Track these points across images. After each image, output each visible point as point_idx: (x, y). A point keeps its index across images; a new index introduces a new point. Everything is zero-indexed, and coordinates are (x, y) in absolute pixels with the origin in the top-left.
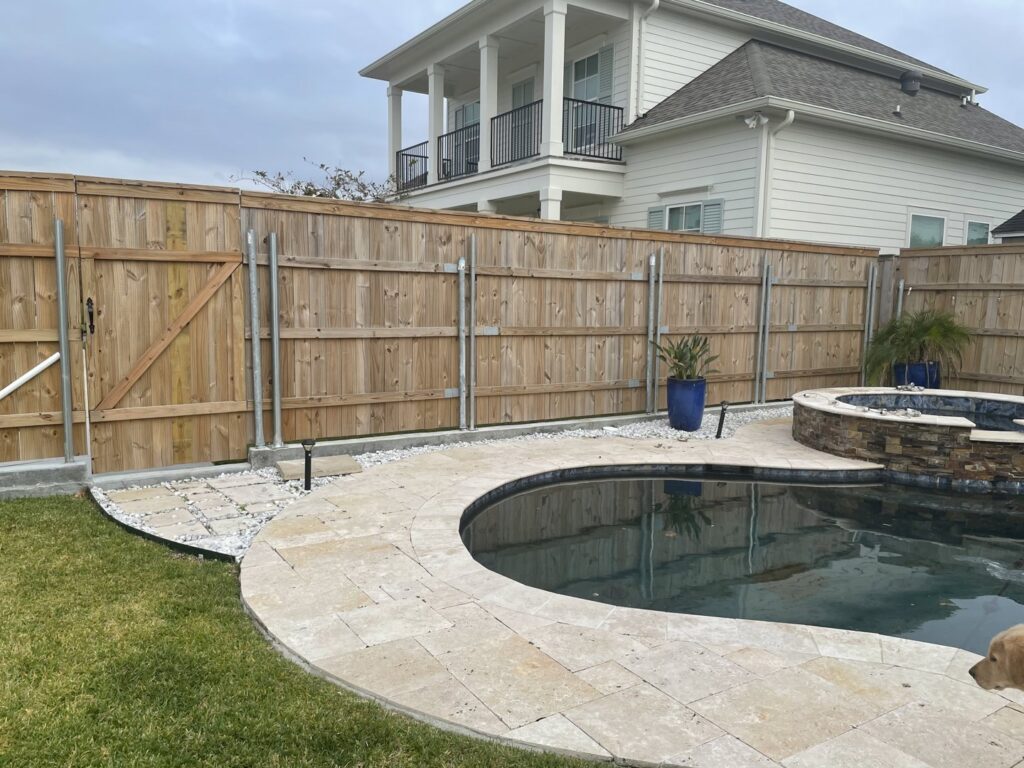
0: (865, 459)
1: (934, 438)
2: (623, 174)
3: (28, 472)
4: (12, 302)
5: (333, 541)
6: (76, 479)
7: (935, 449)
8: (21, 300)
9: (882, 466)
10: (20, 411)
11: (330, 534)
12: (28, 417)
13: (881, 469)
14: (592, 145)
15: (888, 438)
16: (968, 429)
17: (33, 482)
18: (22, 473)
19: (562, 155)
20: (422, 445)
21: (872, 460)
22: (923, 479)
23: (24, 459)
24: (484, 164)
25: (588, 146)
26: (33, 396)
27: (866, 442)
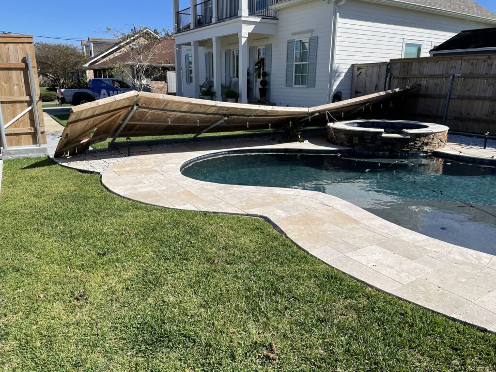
0: (346, 146)
1: (370, 137)
2: (276, 24)
3: (26, 149)
4: (14, 86)
5: (135, 170)
6: (43, 152)
7: (369, 141)
8: (17, 85)
9: (351, 148)
10: (21, 126)
11: (134, 167)
12: (24, 129)
13: (351, 150)
14: (265, 10)
15: (354, 137)
16: (381, 133)
17: (28, 153)
18: (23, 150)
19: (247, 15)
20: (177, 143)
21: (348, 146)
22: (365, 152)
23: (24, 145)
24: (214, 20)
25: (262, 10)
26: (25, 121)
27: (346, 139)
